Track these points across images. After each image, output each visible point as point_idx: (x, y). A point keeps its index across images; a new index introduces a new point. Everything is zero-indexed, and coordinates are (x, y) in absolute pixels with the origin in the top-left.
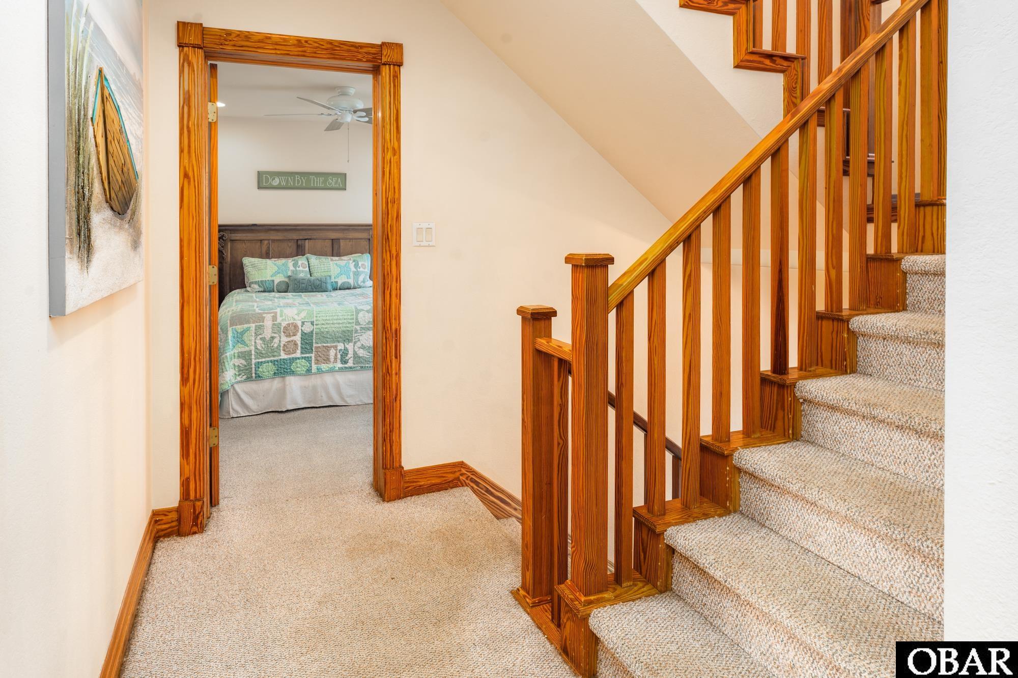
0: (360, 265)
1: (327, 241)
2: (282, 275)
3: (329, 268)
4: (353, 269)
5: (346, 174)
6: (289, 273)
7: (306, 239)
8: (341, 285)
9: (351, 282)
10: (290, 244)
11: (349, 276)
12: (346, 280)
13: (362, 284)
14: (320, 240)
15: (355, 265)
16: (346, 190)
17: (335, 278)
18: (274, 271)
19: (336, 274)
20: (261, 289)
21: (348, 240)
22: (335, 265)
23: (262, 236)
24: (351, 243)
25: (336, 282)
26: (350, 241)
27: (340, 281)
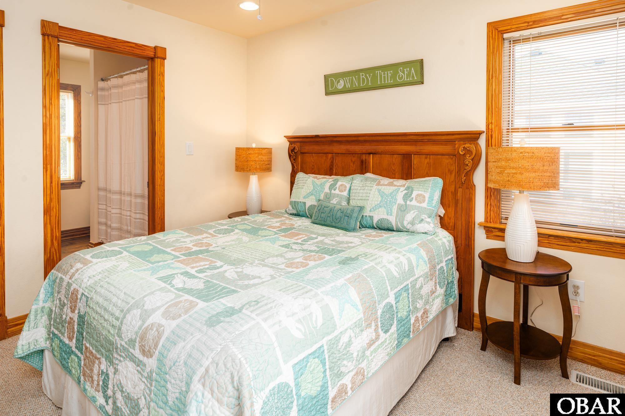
0: (414, 195)
1: (395, 156)
2: (315, 198)
3: (368, 195)
4: (400, 201)
5: (422, 60)
6: (322, 197)
7: (370, 154)
8: (378, 222)
9: (393, 220)
10: (354, 159)
11: (391, 210)
12: (385, 217)
13: (409, 226)
14: (387, 156)
15: (406, 194)
16: (423, 83)
17: (370, 211)
18: (309, 191)
19: (373, 205)
20: (295, 212)
21: (424, 156)
22: (377, 193)
23: (327, 148)
24: (428, 160)
25: (371, 217)
26: (426, 158)
27: (378, 216)
